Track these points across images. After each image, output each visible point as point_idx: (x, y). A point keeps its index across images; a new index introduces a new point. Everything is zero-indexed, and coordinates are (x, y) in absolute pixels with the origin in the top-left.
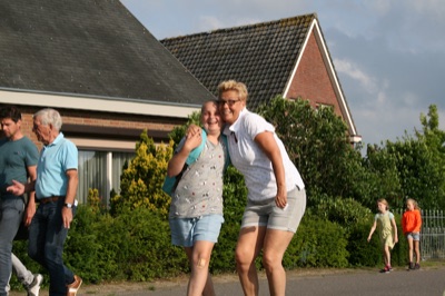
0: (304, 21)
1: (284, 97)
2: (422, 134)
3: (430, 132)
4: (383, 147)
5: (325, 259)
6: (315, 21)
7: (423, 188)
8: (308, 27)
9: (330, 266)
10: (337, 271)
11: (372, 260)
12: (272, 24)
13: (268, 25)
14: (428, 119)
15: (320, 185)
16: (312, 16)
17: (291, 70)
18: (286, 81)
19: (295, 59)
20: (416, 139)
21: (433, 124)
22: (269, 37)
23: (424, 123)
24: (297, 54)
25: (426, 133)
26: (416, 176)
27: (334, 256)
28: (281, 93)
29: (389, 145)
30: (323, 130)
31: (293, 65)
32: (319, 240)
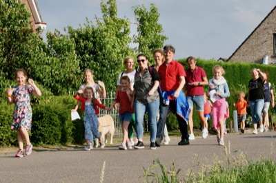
2: (102, 21)
3: (109, 19)
4: (66, 33)
5: (8, 138)
7: (102, 71)
11: (52, 138)
14: (108, 6)
20: (96, 26)
21: (112, 13)
23: (104, 10)
25: (105, 21)
26: (96, 60)
29: (71, 32)
30: (10, 17)
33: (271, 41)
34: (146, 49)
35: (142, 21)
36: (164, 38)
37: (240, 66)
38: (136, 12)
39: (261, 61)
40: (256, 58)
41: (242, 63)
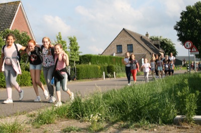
0: (17, 3)
1: (10, 29)
2: (57, 42)
3: (59, 41)
6: (20, 3)
8: (18, 5)
9: (25, 85)
10: (28, 87)
12: (5, 4)
13: (4, 4)
15: (23, 59)
16: (19, 1)
17: (12, 20)
18: (11, 24)
19: (14, 16)
21: (60, 39)
22: (4, 8)
23: (58, 38)
24: (15, 14)
27: (27, 82)
28: (9, 28)
30: (24, 40)
31: (13, 18)
32: (21, 77)
33: (116, 48)
34: (73, 51)
35: (71, 41)
36: (79, 47)
37: (105, 57)
38: (69, 39)
39: (113, 55)
40: (111, 54)
41: (106, 56)
